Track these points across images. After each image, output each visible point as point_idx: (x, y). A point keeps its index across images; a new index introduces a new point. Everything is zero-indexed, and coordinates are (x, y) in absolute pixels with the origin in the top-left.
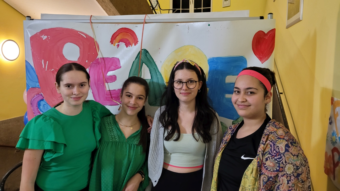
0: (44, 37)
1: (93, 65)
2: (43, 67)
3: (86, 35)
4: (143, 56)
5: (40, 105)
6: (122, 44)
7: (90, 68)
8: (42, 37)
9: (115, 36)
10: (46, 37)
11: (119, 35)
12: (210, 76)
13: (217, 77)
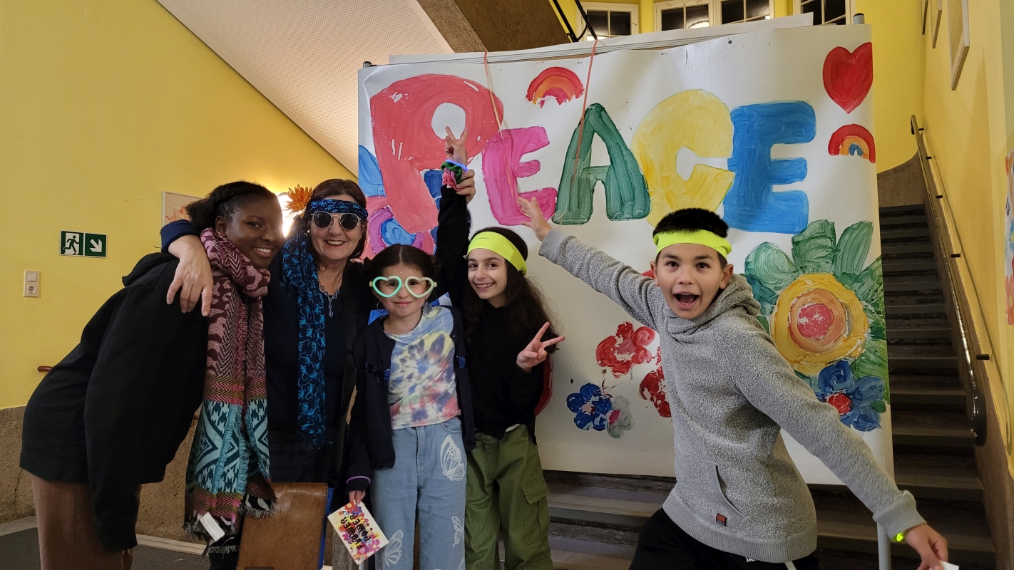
0: (397, 98)
1: (491, 144)
2: (394, 153)
3: (479, 86)
4: (592, 118)
5: (386, 231)
6: (551, 100)
7: (484, 151)
8: (393, 97)
9: (535, 85)
10: (400, 96)
11: (545, 81)
12: (736, 145)
13: (753, 147)
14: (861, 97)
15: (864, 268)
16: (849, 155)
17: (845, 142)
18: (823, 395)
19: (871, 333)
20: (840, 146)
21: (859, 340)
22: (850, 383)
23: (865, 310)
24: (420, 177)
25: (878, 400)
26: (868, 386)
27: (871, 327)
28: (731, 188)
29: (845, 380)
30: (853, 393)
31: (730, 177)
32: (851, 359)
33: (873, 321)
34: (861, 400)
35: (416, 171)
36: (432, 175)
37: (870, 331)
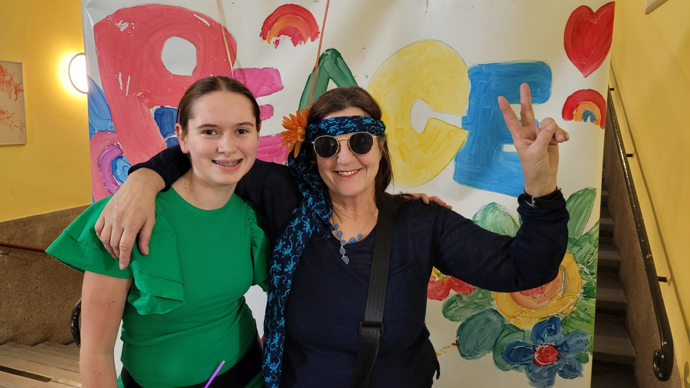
0: (123, 26)
2: (121, 88)
3: (210, 20)
4: (327, 64)
5: (116, 168)
6: (286, 40)
8: (119, 24)
9: (270, 23)
10: (126, 25)
11: (279, 20)
12: (472, 104)
13: (488, 107)
14: (599, 61)
15: (584, 233)
16: (583, 121)
17: (579, 108)
18: (534, 346)
19: (584, 293)
20: (575, 111)
21: (572, 299)
22: (560, 337)
23: (580, 272)
24: (150, 115)
25: (583, 352)
26: (575, 340)
27: (584, 288)
28: (463, 146)
29: (555, 333)
30: (561, 346)
31: (464, 136)
32: (562, 315)
33: (587, 282)
34: (568, 352)
35: (146, 109)
36: (163, 113)
37: (582, 291)
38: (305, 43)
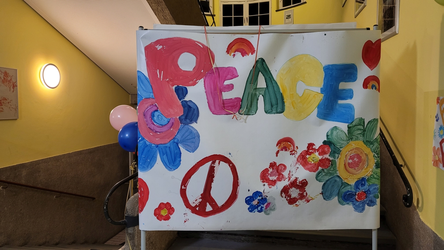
0: (159, 47)
1: (208, 74)
2: (159, 77)
3: (203, 45)
4: (259, 65)
5: (154, 116)
6: (238, 54)
7: (205, 77)
8: (157, 47)
9: (231, 46)
10: (161, 47)
11: (235, 45)
12: (325, 82)
13: (332, 84)
14: (377, 63)
15: (375, 138)
16: (372, 89)
17: (370, 83)
18: (355, 192)
19: (376, 166)
20: (368, 85)
21: (371, 169)
22: (366, 187)
23: (374, 156)
24: (173, 89)
25: (376, 193)
26: (373, 188)
27: (376, 164)
28: (321, 101)
29: (364, 186)
30: (367, 191)
31: (321, 97)
32: (367, 177)
33: (376, 161)
34: (370, 194)
35: (171, 86)
36: (179, 89)
37: (375, 165)
38: (248, 55)
